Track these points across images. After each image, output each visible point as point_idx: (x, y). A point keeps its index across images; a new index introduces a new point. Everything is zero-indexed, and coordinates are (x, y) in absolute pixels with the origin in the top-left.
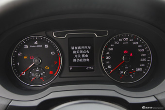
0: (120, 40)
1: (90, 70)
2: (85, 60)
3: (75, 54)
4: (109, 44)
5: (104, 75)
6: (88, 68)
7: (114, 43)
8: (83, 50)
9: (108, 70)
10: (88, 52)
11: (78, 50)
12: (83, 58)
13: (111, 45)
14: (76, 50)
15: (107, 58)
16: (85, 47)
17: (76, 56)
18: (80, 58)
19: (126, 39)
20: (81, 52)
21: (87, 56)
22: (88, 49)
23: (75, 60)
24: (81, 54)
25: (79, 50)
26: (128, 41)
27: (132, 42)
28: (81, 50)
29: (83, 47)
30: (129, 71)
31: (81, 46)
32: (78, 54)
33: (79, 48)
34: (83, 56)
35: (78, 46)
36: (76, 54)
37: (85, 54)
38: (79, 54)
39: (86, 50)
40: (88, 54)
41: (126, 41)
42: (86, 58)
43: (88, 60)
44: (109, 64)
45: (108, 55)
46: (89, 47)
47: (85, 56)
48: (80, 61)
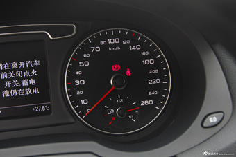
0: (102, 43)
1: (41, 113)
2: (28, 91)
3: (5, 80)
4: (80, 53)
5: (72, 120)
6: (38, 109)
7: (89, 51)
8: (23, 70)
9: (82, 109)
10: (34, 72)
11: (11, 70)
12: (24, 88)
13: (85, 56)
14: (8, 71)
15: (78, 83)
16: (28, 63)
17: (8, 84)
18: (17, 89)
19: (116, 41)
20: (19, 74)
21: (33, 82)
22: (35, 67)
23: (6, 93)
24: (20, 79)
25: (15, 70)
26: (120, 44)
27: (128, 45)
28: (19, 70)
29: (22, 64)
30: (127, 109)
31: (18, 61)
32: (12, 79)
33: (15, 65)
34: (25, 82)
35: (10, 62)
36: (7, 80)
37: (29, 78)
38: (15, 79)
39: (30, 69)
40: (34, 77)
41: (115, 45)
42: (30, 86)
43: (36, 91)
44: (82, 97)
45: (79, 78)
46: (36, 63)
47: (28, 82)
48: (18, 95)
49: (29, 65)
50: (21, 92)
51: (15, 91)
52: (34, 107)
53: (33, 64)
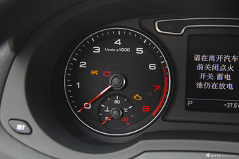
1: (232, 110)
2: (222, 86)
3: (201, 71)
6: (229, 105)
8: (220, 63)
10: (231, 68)
11: (208, 63)
12: (219, 82)
14: (204, 63)
16: (226, 57)
17: (203, 76)
18: (211, 82)
20: (215, 67)
21: (228, 77)
22: (232, 63)
23: (200, 85)
24: (215, 73)
25: (211, 63)
28: (215, 63)
29: (220, 58)
31: (216, 54)
32: (207, 72)
33: (212, 58)
34: (220, 76)
35: (208, 54)
36: (203, 72)
37: (225, 73)
38: (210, 72)
39: (227, 64)
40: (230, 72)
42: (225, 81)
43: (230, 86)
46: (234, 58)
47: (224, 77)
48: (211, 88)
49: (227, 60)
50: (214, 86)
51: (209, 84)
52: (226, 103)
53: (231, 59)
